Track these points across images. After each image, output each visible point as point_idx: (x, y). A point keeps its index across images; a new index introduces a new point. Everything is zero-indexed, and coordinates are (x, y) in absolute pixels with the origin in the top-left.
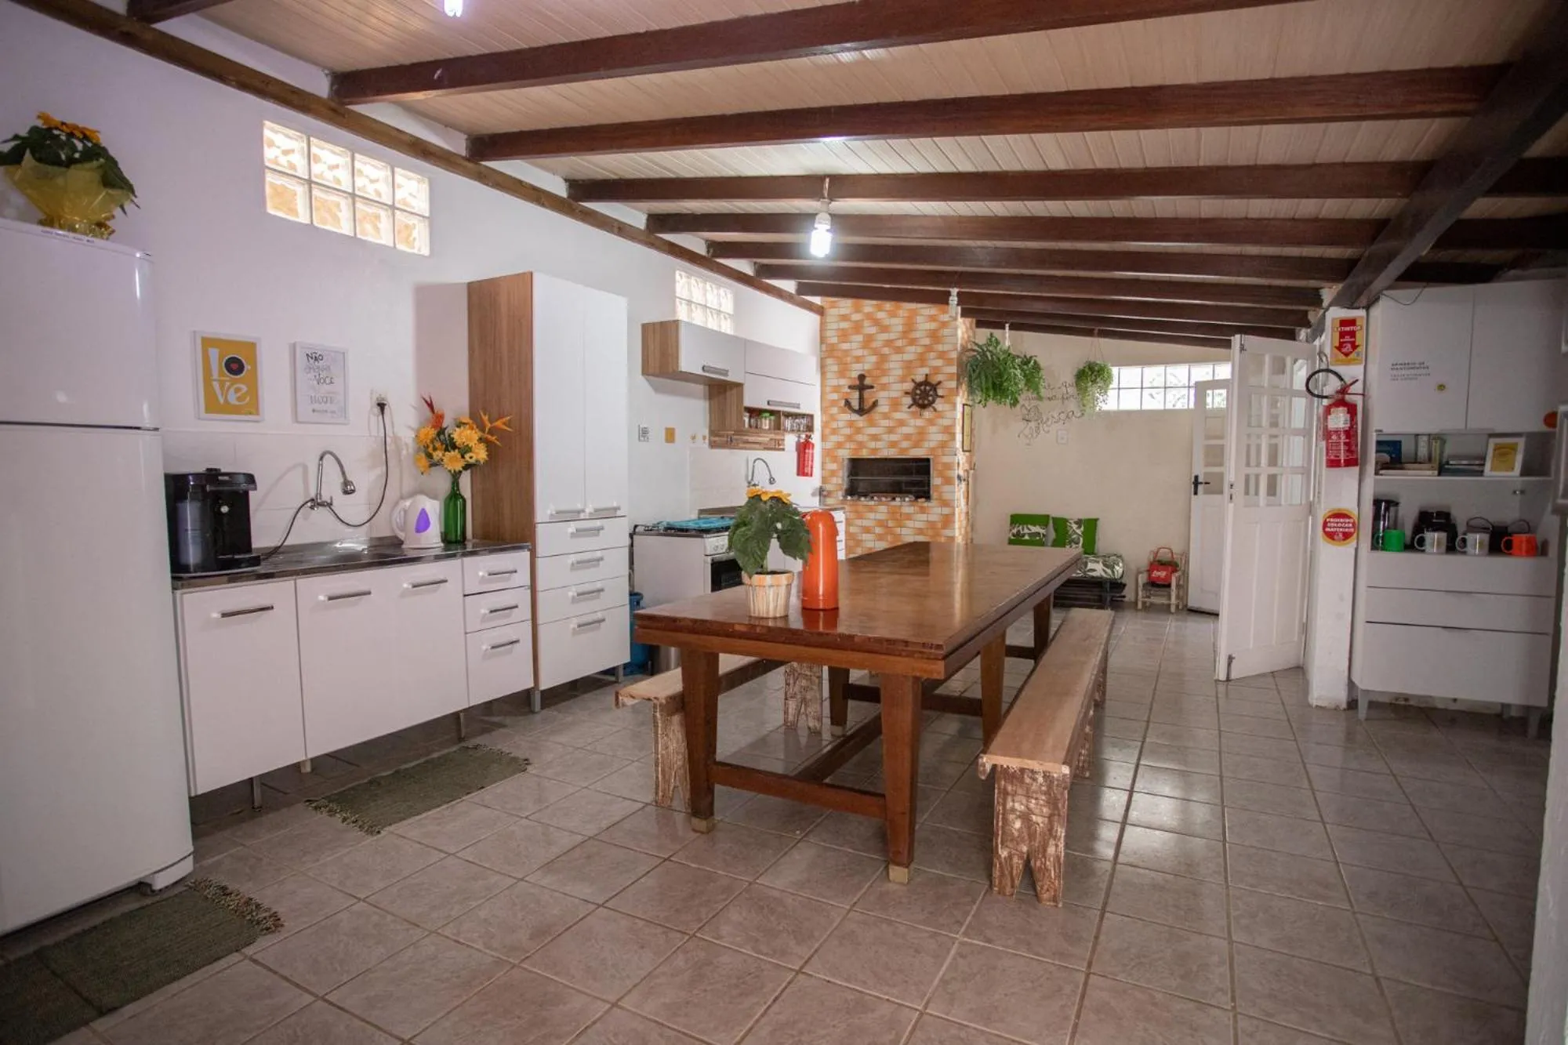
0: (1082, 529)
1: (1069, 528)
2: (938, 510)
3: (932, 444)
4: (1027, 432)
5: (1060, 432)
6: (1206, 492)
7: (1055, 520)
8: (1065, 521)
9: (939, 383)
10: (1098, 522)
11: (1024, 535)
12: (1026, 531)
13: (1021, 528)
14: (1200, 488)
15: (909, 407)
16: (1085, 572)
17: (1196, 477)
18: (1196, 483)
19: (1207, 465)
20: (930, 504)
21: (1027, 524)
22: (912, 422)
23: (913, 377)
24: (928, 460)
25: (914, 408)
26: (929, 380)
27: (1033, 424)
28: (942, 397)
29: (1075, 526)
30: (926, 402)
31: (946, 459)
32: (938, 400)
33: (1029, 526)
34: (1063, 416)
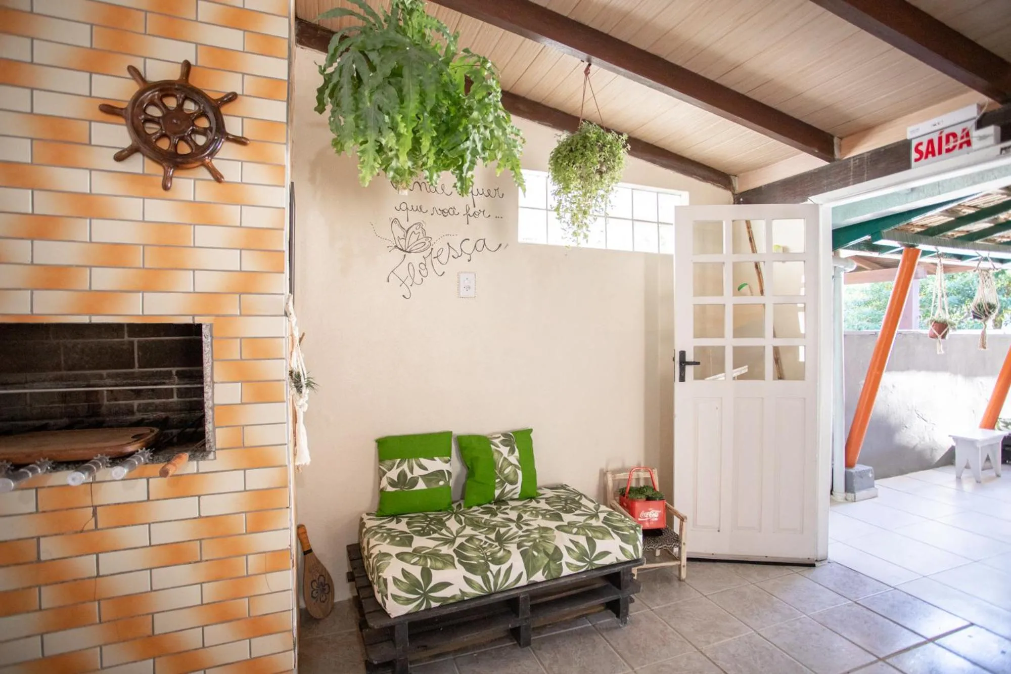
0: (517, 453)
1: (496, 455)
2: (234, 481)
3: (207, 282)
4: (402, 272)
5: (463, 277)
6: (701, 376)
7: (460, 440)
8: (484, 441)
9: (232, 97)
10: (532, 435)
11: (414, 482)
12: (418, 472)
13: (405, 467)
14: (689, 370)
15: (119, 158)
16: (590, 563)
17: (683, 354)
18: (683, 363)
19: (698, 334)
20: (205, 465)
21: (417, 456)
22: (132, 207)
23: (138, 64)
24: (195, 330)
25: (137, 164)
26: (195, 81)
27: (415, 258)
28: (240, 141)
29: (505, 450)
30: (184, 149)
31: (256, 327)
32: (226, 149)
33: (423, 461)
34: (468, 247)
